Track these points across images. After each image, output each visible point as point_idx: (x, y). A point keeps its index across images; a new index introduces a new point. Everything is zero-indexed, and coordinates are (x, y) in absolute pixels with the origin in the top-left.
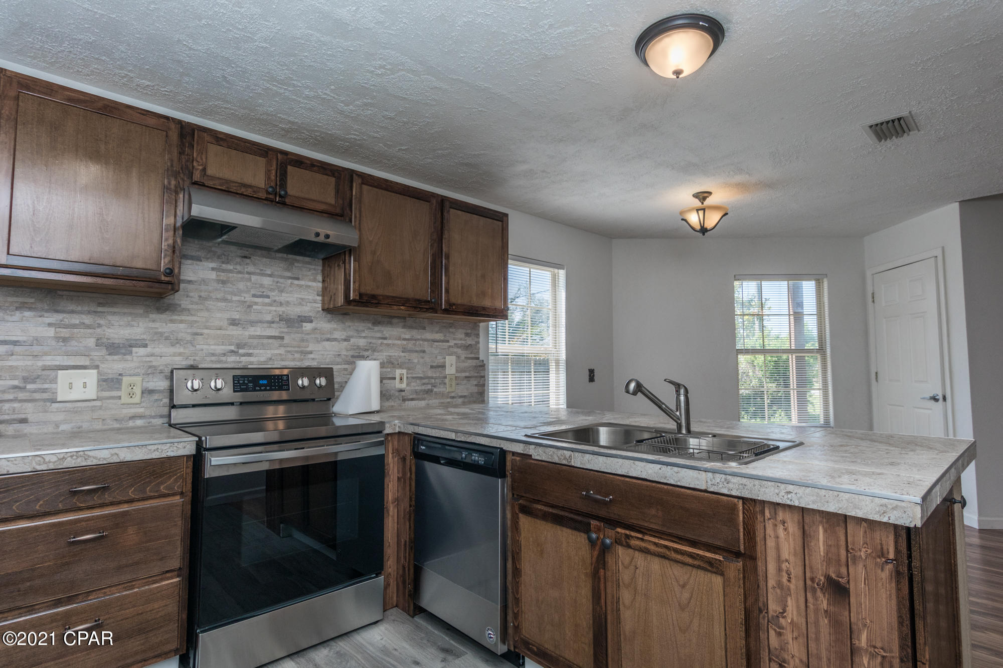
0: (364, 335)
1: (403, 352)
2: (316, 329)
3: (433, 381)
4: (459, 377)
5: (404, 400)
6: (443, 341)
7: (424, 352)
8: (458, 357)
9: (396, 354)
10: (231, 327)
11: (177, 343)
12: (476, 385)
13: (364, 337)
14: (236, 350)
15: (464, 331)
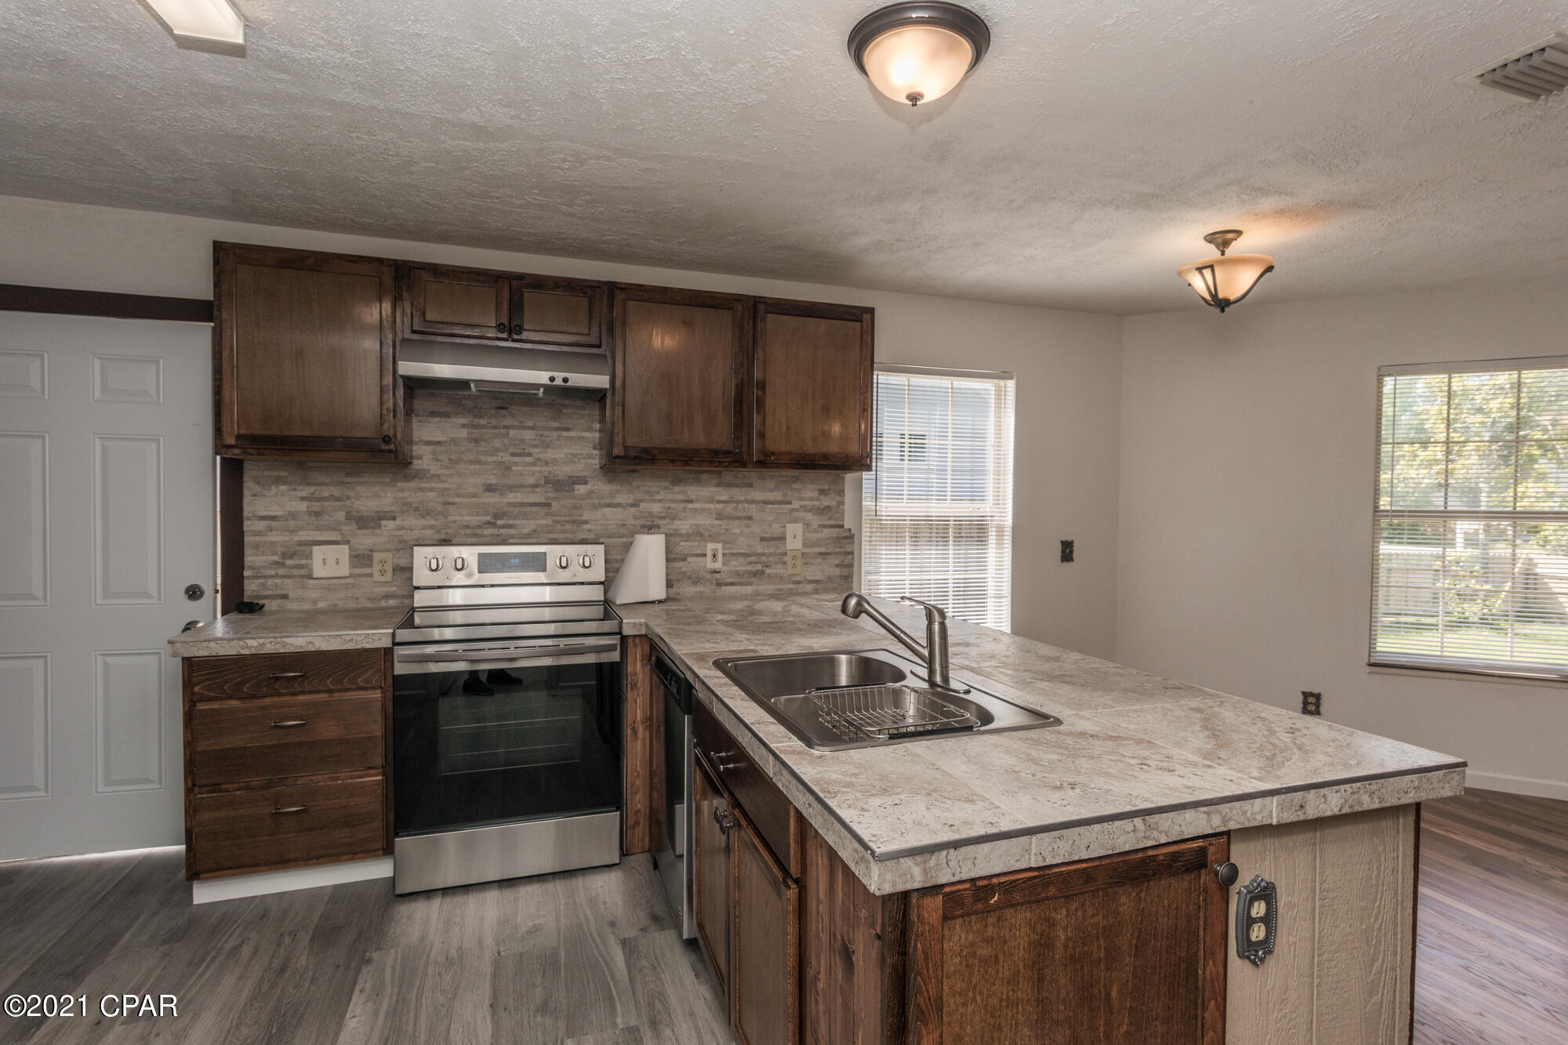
0: (658, 497)
1: (717, 519)
2: (592, 492)
3: (764, 559)
4: (808, 554)
5: (719, 584)
6: (781, 503)
7: (750, 518)
8: (807, 525)
9: (707, 523)
10: (487, 494)
11: (428, 514)
12: (837, 566)
13: (660, 501)
14: (493, 521)
15: (818, 487)
